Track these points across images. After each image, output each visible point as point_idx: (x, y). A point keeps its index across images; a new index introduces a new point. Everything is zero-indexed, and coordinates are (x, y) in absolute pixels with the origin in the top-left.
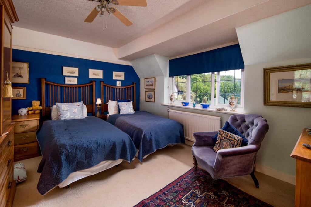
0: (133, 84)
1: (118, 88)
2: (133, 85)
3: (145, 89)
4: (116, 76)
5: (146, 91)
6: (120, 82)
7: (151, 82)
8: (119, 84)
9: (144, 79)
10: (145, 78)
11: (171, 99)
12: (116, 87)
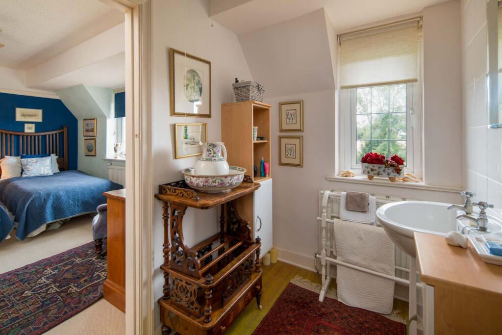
0: (62, 128)
1: (27, 136)
2: (61, 131)
3: (85, 136)
4: (23, 115)
5: (85, 139)
6: (33, 126)
7: (91, 126)
8: (29, 129)
9: (82, 121)
10: (84, 120)
11: (116, 151)
12: (23, 134)
